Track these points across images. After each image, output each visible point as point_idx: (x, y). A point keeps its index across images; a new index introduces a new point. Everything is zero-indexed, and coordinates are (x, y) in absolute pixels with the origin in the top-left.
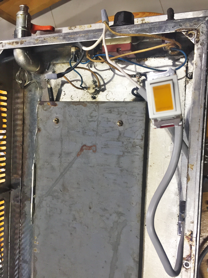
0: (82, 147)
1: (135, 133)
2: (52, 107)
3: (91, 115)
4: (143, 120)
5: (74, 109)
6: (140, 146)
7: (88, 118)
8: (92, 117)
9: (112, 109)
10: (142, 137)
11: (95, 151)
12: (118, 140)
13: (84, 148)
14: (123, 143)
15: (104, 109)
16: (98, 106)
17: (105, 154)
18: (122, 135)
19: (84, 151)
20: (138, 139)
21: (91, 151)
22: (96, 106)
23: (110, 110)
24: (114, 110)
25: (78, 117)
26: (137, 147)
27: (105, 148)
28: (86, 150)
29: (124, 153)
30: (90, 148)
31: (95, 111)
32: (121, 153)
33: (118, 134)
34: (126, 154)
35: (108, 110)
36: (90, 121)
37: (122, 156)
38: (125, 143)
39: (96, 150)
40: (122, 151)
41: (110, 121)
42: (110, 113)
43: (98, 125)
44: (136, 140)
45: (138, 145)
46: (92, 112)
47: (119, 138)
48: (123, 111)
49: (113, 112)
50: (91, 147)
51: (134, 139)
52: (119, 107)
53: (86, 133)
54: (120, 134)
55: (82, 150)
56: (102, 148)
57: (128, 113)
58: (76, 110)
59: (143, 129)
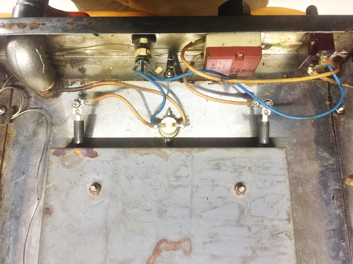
0: (158, 244)
1: (272, 207)
2: (88, 158)
3: (178, 174)
4: (285, 181)
5: (138, 164)
6: (286, 235)
7: (169, 181)
8: (178, 178)
9: (222, 162)
10: (289, 216)
11: (188, 253)
12: (239, 223)
13: (162, 246)
14: (249, 229)
15: (205, 161)
16: (191, 156)
17: (213, 256)
18: (246, 212)
19: (164, 253)
20: (280, 220)
21: (180, 252)
22: (187, 156)
23: (217, 164)
24: (224, 164)
25: (146, 178)
26: (280, 236)
27: (211, 242)
28: (168, 250)
29: (254, 252)
30: (176, 245)
31: (186, 166)
32: (249, 253)
33: (237, 211)
34: (259, 253)
35: (213, 163)
36: (175, 188)
37: (252, 258)
38: (254, 230)
39: (191, 249)
40: (251, 248)
41: (217, 186)
42: (216, 169)
43: (192, 195)
44: (276, 223)
45: (282, 233)
46: (179, 169)
47: (240, 219)
48: (243, 165)
49: (223, 168)
50: (179, 242)
51: (272, 220)
52: (235, 158)
53: (166, 211)
54: (242, 212)
55: (157, 251)
56: (204, 243)
57: (253, 169)
58: (143, 165)
59: (287, 200)
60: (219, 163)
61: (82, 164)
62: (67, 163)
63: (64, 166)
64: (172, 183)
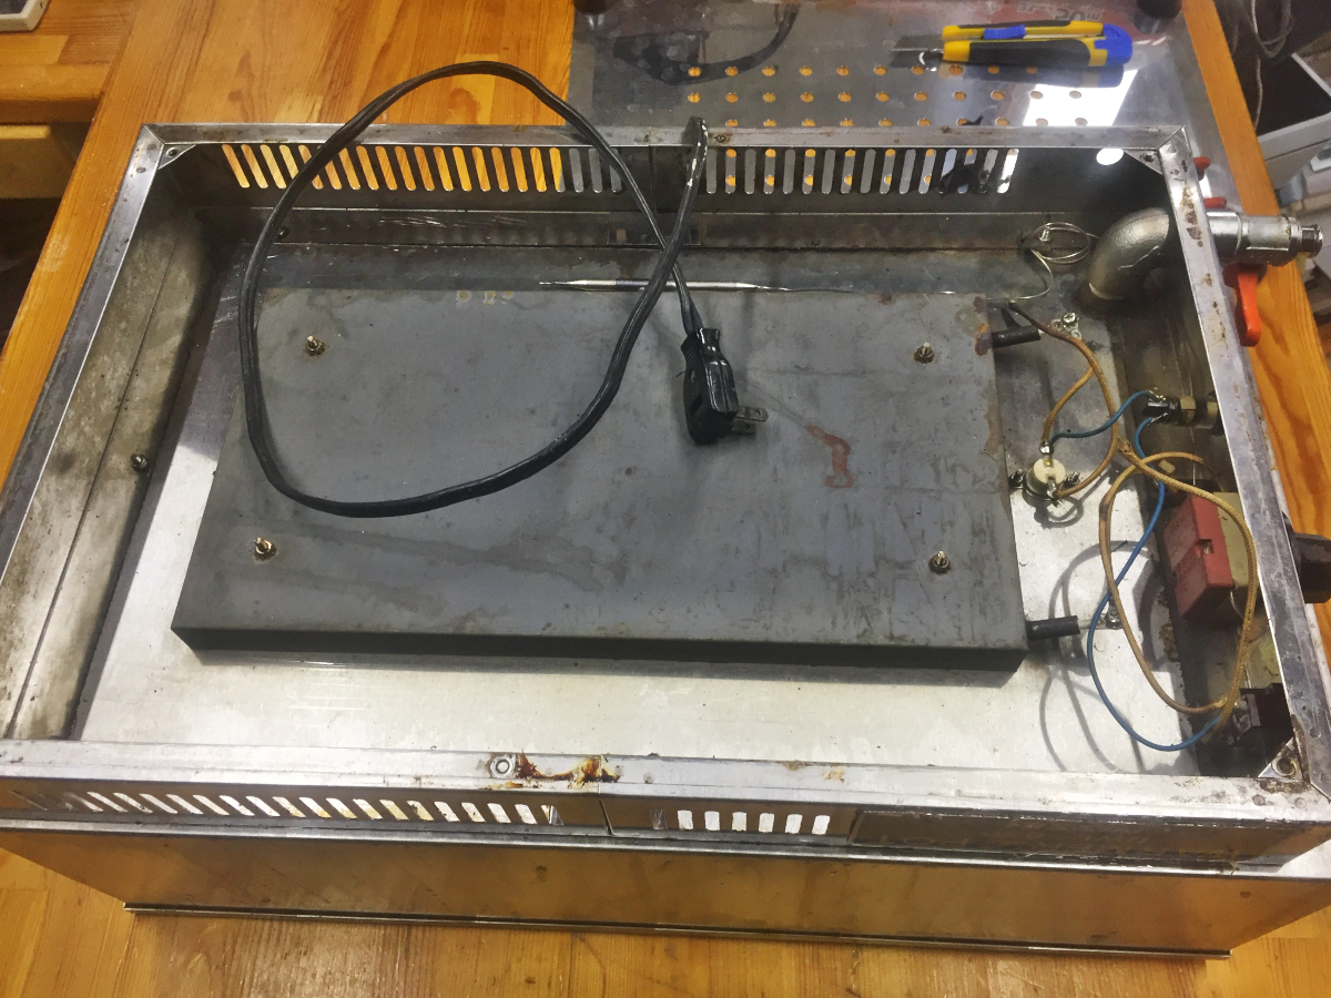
0: (841, 441)
1: (912, 613)
2: (974, 342)
3: (958, 469)
4: (961, 639)
5: (971, 411)
6: (866, 631)
7: (945, 458)
8: (952, 470)
9: (988, 539)
10: (898, 638)
11: (829, 482)
12: (880, 559)
13: (839, 448)
14: (872, 575)
15: (986, 511)
16: (993, 490)
17: (825, 518)
18: (899, 571)
19: (829, 450)
20: (891, 624)
21: (830, 471)
22: (993, 484)
23: (982, 531)
24: (985, 542)
25: (948, 423)
26: (864, 621)
27: (848, 516)
28: (833, 454)
29: (835, 578)
30: (841, 466)
31: (974, 483)
32: (833, 571)
33: (899, 559)
34: (834, 586)
35: (984, 523)
36: (935, 466)
37: (825, 575)
38: (871, 582)
39: (838, 487)
40: (841, 574)
41: (943, 530)
42: (973, 528)
43: (923, 491)
44: (885, 615)
45: (869, 624)
46: (968, 472)
47: (888, 562)
48: (986, 573)
49: (976, 539)
50: (846, 471)
51: (890, 611)
52: (997, 560)
53: (894, 452)
54: (901, 566)
55: (832, 440)
56: (846, 506)
57: (978, 589)
58: (970, 419)
59: (928, 639)
60: (985, 533)
61: (965, 335)
62: (963, 317)
63: (959, 313)
64: (942, 461)
